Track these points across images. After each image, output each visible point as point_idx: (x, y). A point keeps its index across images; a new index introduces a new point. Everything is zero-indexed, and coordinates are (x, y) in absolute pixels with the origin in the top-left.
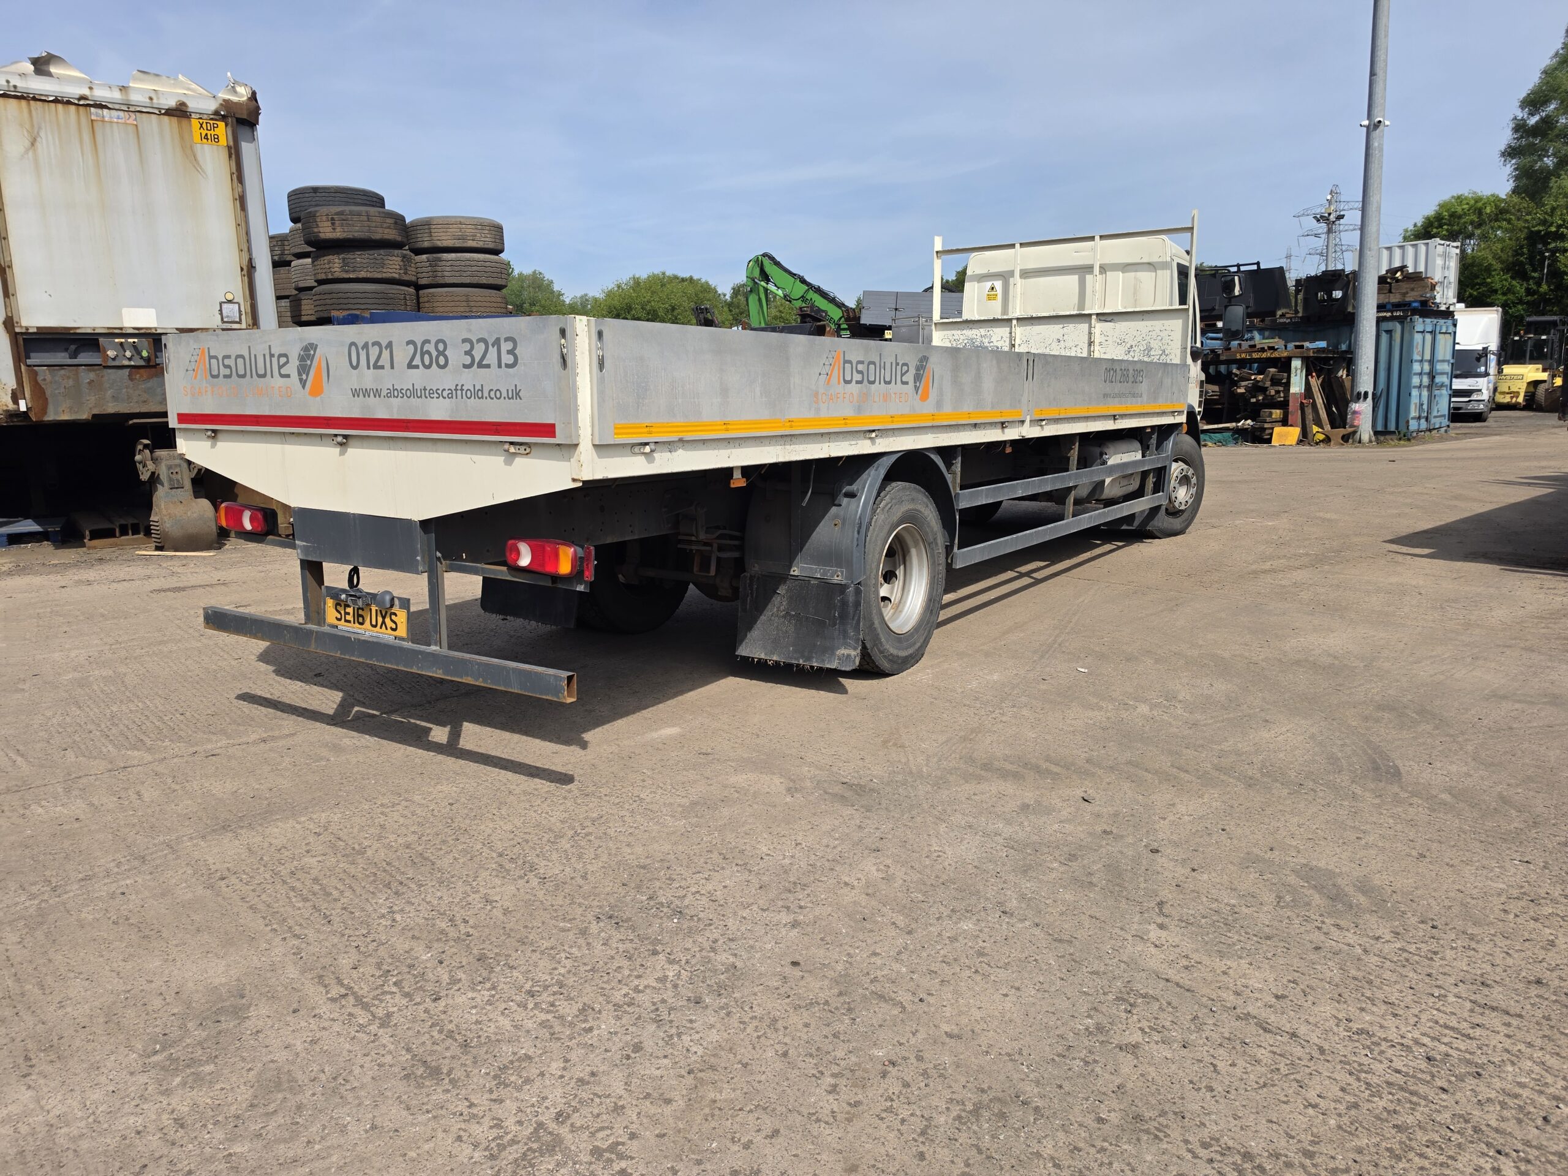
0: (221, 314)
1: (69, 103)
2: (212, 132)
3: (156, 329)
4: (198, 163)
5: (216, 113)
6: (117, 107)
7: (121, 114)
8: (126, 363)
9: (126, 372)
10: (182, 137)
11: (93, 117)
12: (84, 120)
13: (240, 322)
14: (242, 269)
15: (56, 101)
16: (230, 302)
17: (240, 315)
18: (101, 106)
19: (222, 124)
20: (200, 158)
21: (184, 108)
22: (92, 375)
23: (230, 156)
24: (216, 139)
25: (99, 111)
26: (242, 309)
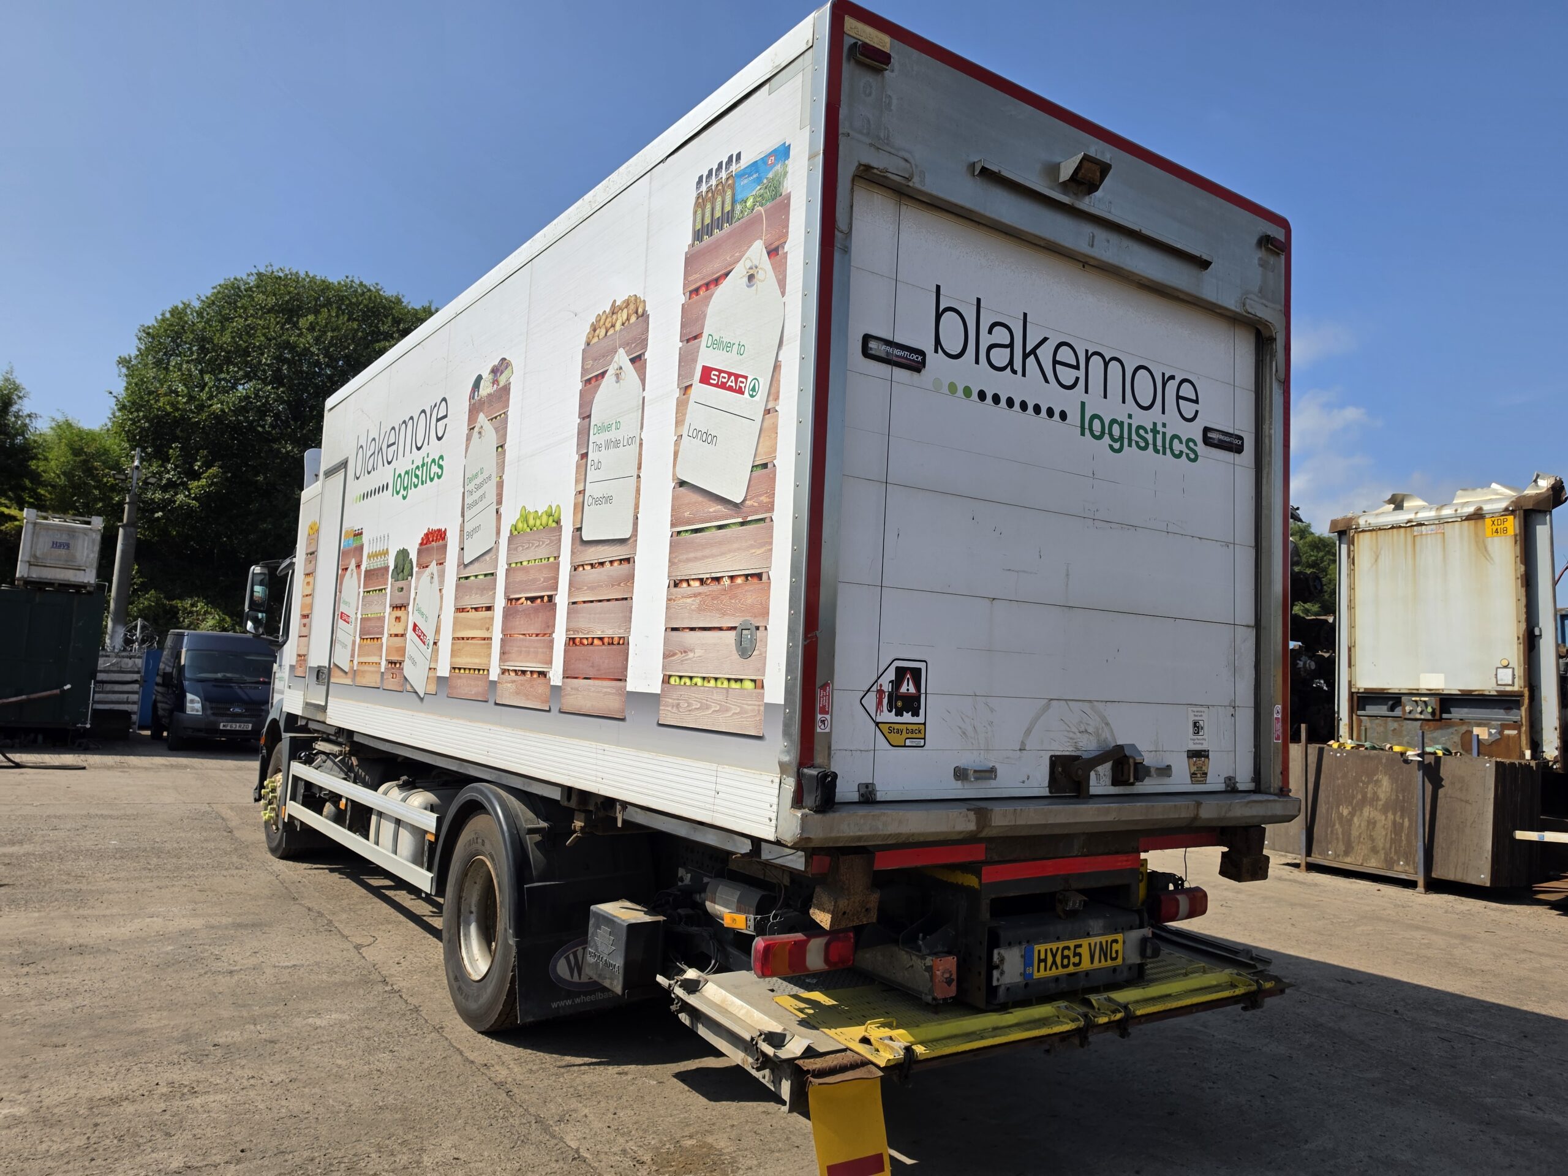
0: (1496, 678)
1: (1400, 527)
2: (1502, 526)
3: (1443, 690)
4: (1489, 555)
5: (1506, 509)
6: (1431, 522)
7: (1433, 527)
8: (1418, 716)
9: (1419, 723)
10: (1476, 535)
11: (1415, 534)
12: (1410, 539)
13: (1513, 685)
14: (1518, 638)
15: (1393, 528)
16: (1506, 667)
17: (1514, 678)
18: (1420, 525)
19: (1511, 518)
20: (1490, 548)
21: (1480, 512)
22: (1396, 725)
23: (1516, 543)
24: (1505, 530)
25: (1419, 528)
26: (1516, 673)
